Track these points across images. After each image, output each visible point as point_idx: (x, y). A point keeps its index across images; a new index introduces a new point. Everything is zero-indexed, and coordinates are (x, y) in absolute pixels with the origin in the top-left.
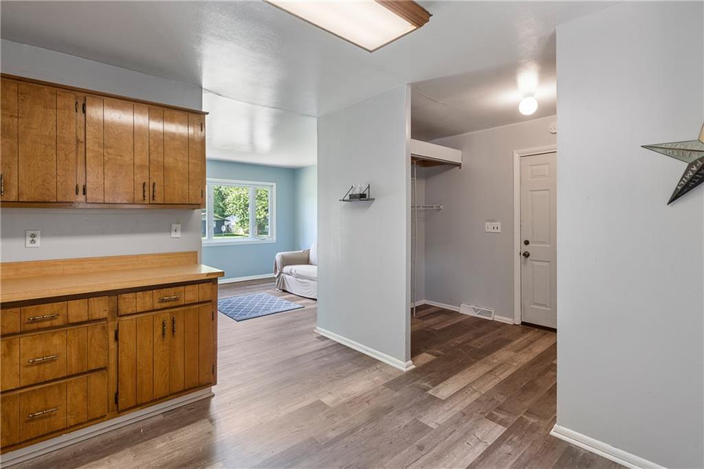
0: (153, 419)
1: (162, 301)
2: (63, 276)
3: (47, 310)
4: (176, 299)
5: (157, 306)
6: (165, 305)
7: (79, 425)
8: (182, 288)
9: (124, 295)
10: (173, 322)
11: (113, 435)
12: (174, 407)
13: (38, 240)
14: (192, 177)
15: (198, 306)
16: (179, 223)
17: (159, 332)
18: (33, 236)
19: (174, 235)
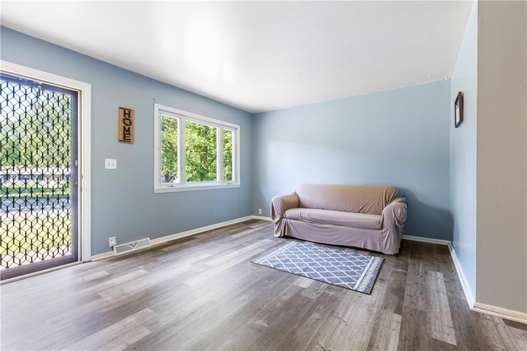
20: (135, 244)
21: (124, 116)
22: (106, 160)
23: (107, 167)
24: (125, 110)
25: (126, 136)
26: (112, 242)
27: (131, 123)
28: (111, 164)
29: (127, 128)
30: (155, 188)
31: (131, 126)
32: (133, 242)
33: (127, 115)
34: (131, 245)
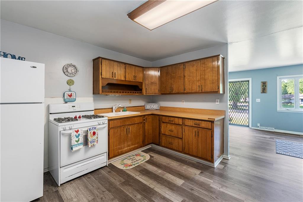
0: (194, 162)
1: (195, 124)
2: (188, 112)
3: (172, 119)
4: (199, 125)
5: (194, 125)
6: (196, 126)
7: (176, 151)
8: (201, 122)
9: (186, 120)
10: (198, 132)
11: (183, 159)
12: (200, 162)
13: (184, 102)
14: (214, 81)
15: (206, 130)
16: (218, 99)
17: (194, 134)
18: (183, 101)
19: (217, 103)
20: (267, 128)
21: (263, 84)
22: (257, 99)
23: (257, 101)
24: (263, 82)
25: (264, 90)
26: (259, 125)
27: (266, 86)
28: (258, 100)
29: (264, 88)
30: (278, 109)
31: (266, 87)
32: (266, 128)
33: (264, 84)
34: (265, 128)
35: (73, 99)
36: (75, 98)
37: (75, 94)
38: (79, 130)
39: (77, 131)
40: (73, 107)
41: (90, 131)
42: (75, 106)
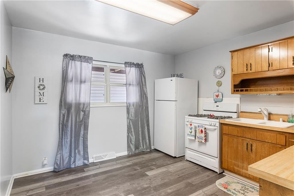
35: (220, 99)
36: (221, 98)
37: (221, 94)
38: (192, 124)
39: (191, 125)
40: (217, 106)
41: (199, 128)
42: (218, 106)
